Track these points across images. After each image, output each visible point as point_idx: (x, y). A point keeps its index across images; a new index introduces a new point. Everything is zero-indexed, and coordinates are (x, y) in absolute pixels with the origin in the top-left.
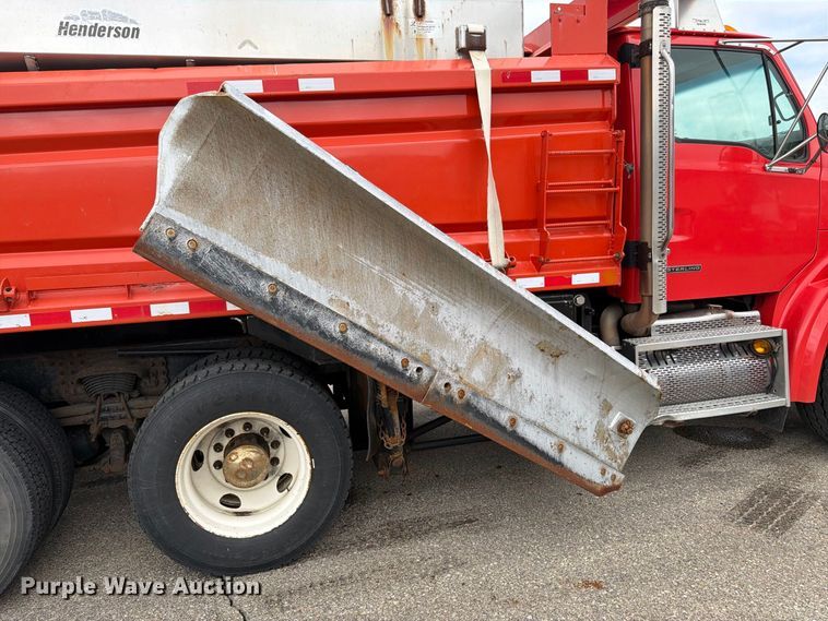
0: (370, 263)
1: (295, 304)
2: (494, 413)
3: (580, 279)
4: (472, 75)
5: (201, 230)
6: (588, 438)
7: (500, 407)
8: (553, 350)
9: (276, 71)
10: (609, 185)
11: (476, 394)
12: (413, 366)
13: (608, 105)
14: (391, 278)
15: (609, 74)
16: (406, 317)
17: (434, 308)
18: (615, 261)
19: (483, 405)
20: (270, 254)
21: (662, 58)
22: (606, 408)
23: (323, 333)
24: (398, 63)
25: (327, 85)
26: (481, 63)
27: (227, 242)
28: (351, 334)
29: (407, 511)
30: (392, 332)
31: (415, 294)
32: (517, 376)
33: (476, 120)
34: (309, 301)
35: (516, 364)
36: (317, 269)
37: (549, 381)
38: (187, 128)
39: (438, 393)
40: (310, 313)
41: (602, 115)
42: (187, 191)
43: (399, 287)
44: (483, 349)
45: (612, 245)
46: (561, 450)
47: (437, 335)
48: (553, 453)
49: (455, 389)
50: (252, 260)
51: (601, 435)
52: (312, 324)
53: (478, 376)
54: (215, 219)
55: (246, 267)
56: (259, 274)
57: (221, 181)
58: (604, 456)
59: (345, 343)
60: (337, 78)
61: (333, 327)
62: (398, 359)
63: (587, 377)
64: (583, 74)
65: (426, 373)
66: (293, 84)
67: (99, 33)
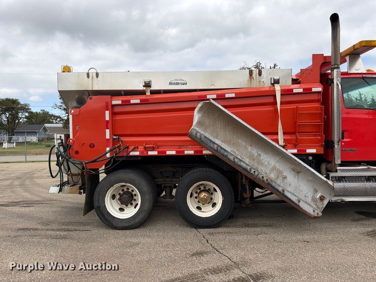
0: (242, 142)
1: (222, 151)
2: (277, 187)
3: (309, 151)
4: (275, 91)
5: (202, 132)
6: (309, 200)
7: (280, 186)
8: (298, 170)
9: (219, 92)
10: (319, 122)
11: (271, 181)
12: (253, 171)
13: (320, 98)
14: (247, 146)
15: (320, 89)
16: (251, 157)
17: (260, 155)
18: (321, 146)
19: (274, 184)
20: (217, 138)
21: (337, 84)
22: (316, 191)
23: (229, 159)
24: (253, 88)
25: (233, 95)
26: (278, 88)
27: (207, 135)
28: (236, 160)
30: (247, 161)
31: (255, 151)
32: (285, 178)
33: (275, 103)
34: (226, 151)
35: (285, 174)
36: (228, 143)
37: (296, 180)
38: (201, 109)
39: (260, 179)
40: (226, 154)
41: (318, 101)
42: (200, 123)
43: (249, 149)
44: (274, 168)
45: (320, 141)
46: (299, 202)
47: (260, 163)
48: (296, 202)
49: (265, 179)
50: (213, 140)
51: (314, 199)
52: (226, 156)
53: (272, 176)
54: (205, 130)
55: (211, 141)
56: (214, 143)
57: (207, 121)
58: (315, 206)
59: (234, 162)
60: (236, 94)
61: (231, 158)
62: (249, 168)
63: (309, 180)
64: (311, 89)
65: (256, 173)
66: (224, 95)
67: (177, 84)
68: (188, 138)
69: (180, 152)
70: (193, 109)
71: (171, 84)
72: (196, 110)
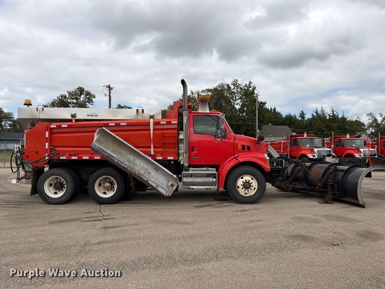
0: (124, 152)
1: (111, 157)
2: (144, 178)
3: (169, 158)
4: (150, 123)
5: (99, 146)
6: (164, 186)
7: (145, 177)
8: (157, 169)
9: (117, 122)
11: (141, 174)
12: (129, 168)
13: (176, 127)
14: (127, 154)
15: (176, 122)
16: (129, 161)
17: (135, 160)
18: (177, 155)
19: (142, 177)
20: (108, 149)
22: (169, 181)
23: (115, 162)
24: (139, 120)
25: (125, 124)
26: (152, 120)
27: (102, 148)
28: (119, 162)
29: (136, 202)
30: (127, 163)
31: (132, 158)
32: (150, 173)
33: (149, 129)
34: (113, 157)
35: (150, 171)
36: (115, 152)
37: (156, 175)
38: (98, 133)
39: (133, 173)
40: (113, 158)
41: (175, 129)
42: (97, 141)
43: (128, 156)
44: (143, 168)
45: (176, 152)
46: (157, 187)
47: (135, 164)
48: (156, 187)
49: (137, 173)
50: (106, 151)
51: (167, 186)
52: (113, 160)
53: (142, 172)
54: (101, 144)
55: (104, 151)
56: (106, 152)
57: (102, 139)
58: (168, 190)
59: (118, 163)
60: (127, 123)
61: (116, 161)
62: (127, 167)
63: (164, 175)
64: (171, 122)
65: (131, 170)
66: (119, 124)
67: (92, 116)
68: (89, 149)
69: (92, 157)
70: (95, 132)
71: (88, 115)
72: (96, 133)
